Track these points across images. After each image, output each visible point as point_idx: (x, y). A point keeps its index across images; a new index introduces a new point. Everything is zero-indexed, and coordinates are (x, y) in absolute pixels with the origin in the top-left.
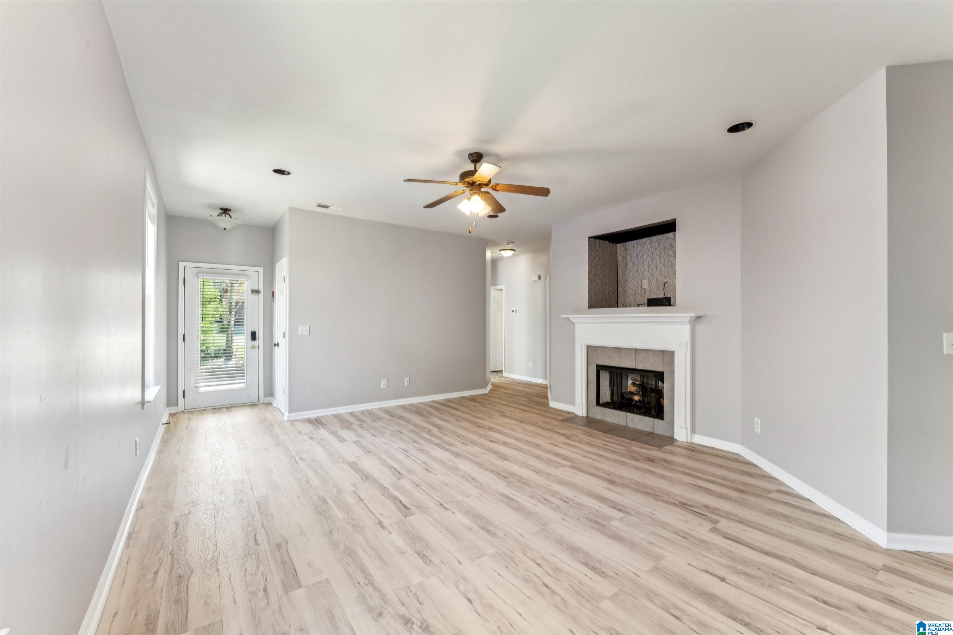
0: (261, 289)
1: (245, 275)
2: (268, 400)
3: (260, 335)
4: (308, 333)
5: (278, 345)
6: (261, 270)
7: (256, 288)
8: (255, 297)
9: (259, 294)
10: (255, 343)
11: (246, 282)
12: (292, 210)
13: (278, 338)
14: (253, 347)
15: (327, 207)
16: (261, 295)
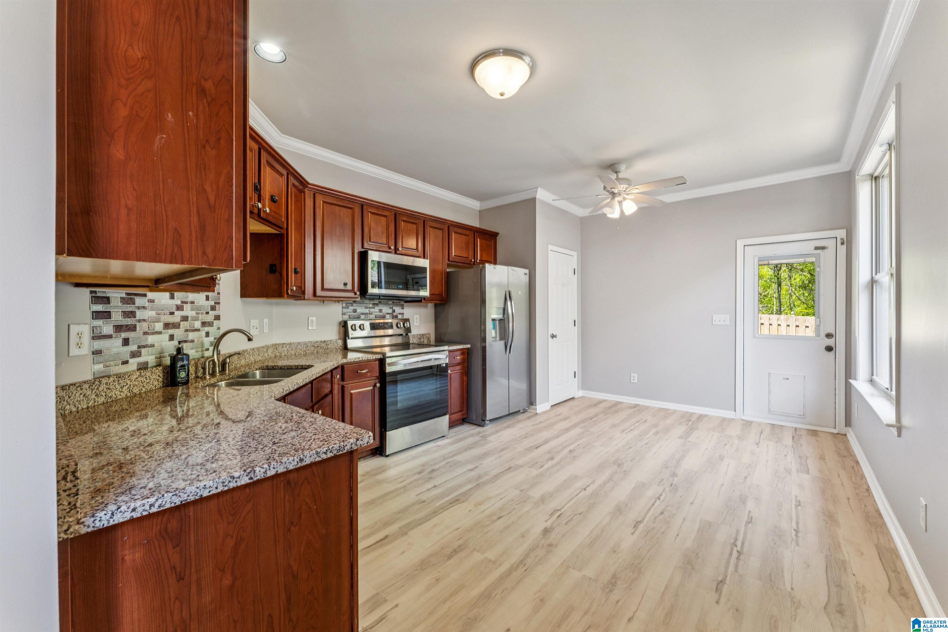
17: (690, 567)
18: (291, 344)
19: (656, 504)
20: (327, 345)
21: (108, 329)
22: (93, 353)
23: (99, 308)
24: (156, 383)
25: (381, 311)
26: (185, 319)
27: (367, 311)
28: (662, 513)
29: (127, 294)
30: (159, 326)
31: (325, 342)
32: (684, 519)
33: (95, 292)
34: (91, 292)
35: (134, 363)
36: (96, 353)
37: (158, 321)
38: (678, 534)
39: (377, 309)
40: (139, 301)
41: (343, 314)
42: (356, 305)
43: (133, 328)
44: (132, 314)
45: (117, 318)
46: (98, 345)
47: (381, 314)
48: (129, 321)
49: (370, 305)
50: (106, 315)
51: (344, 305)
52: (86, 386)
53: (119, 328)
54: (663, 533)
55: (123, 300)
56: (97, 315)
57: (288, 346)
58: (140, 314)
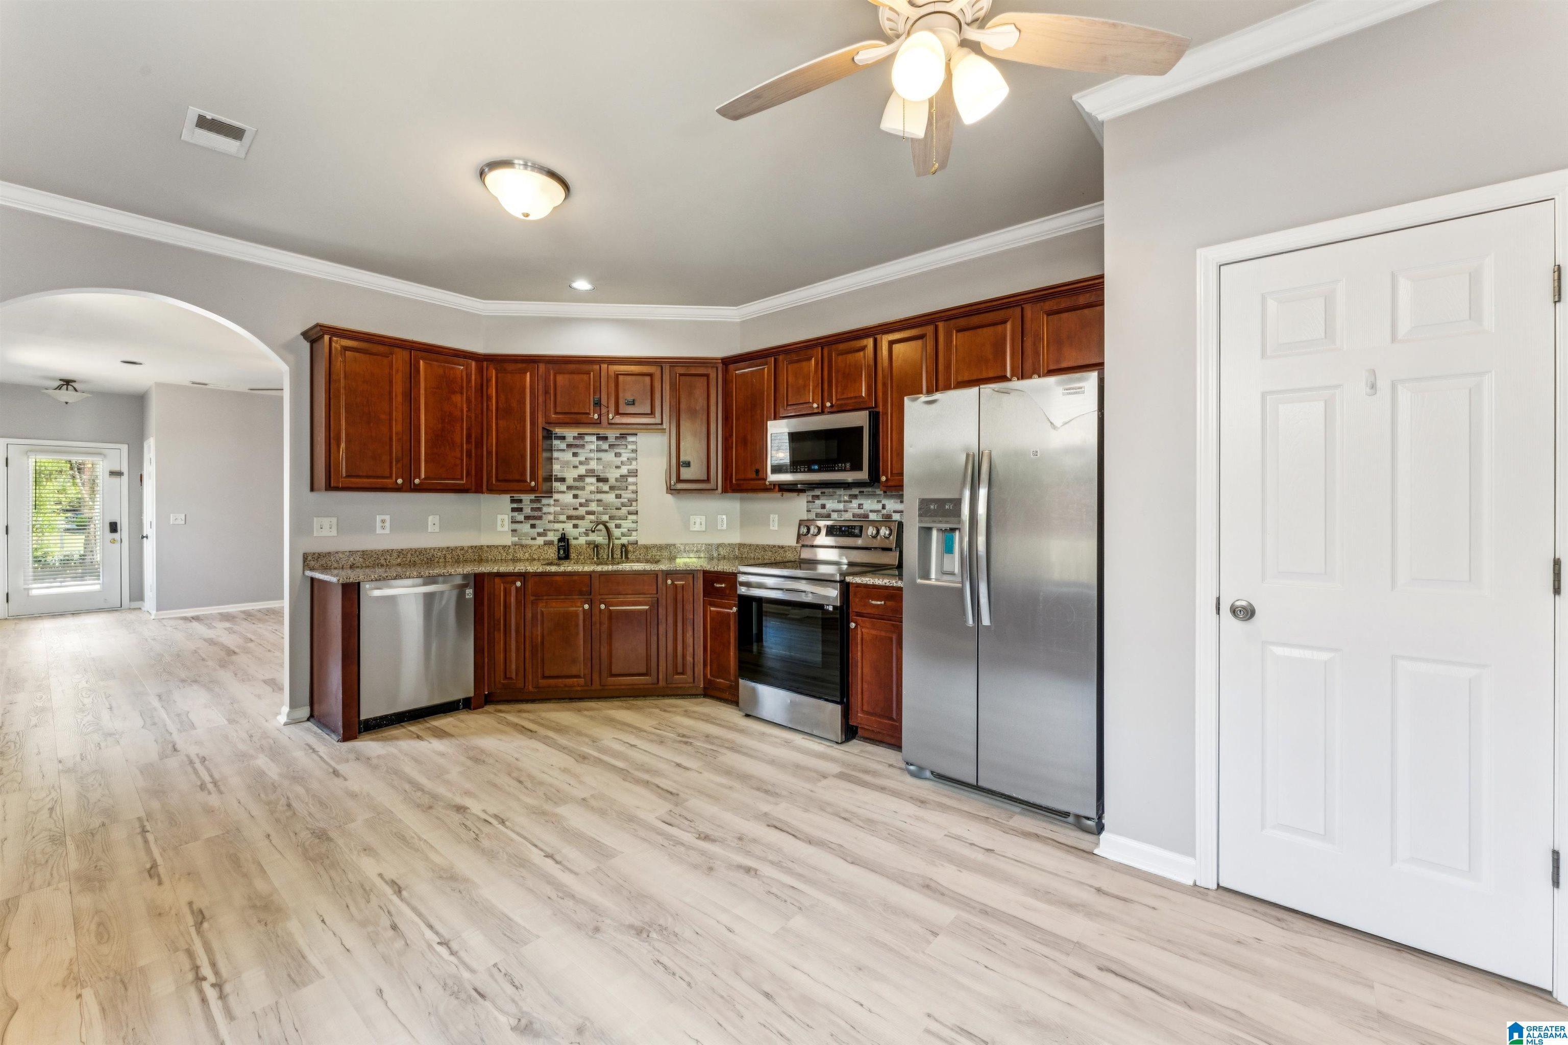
0: (125, 469)
1: (100, 454)
2: (135, 604)
3: (124, 526)
4: (183, 522)
5: (147, 537)
6: (125, 448)
7: (117, 469)
8: (116, 480)
9: (122, 477)
10: (116, 536)
11: (101, 462)
12: (159, 385)
13: (147, 530)
14: (113, 541)
15: (206, 385)
16: (125, 478)
17: (258, 904)
18: (751, 545)
19: (429, 934)
20: (785, 551)
21: (520, 517)
22: (512, 531)
23: (515, 505)
24: (553, 555)
25: (860, 506)
26: (589, 513)
27: (841, 506)
28: (394, 927)
29: (535, 497)
30: (563, 518)
31: (783, 547)
32: (348, 950)
33: (513, 497)
34: (511, 497)
35: (540, 541)
36: (514, 531)
37: (563, 514)
38: (325, 923)
39: (855, 503)
40: (545, 501)
41: (809, 511)
42: (825, 498)
43: (540, 518)
44: (540, 509)
45: (527, 511)
46: (516, 526)
47: (861, 511)
48: (536, 514)
49: (845, 498)
50: (520, 510)
51: (810, 499)
52: (501, 548)
53: (527, 518)
54: (347, 906)
55: (532, 501)
56: (513, 510)
57: (748, 547)
58: (545, 509)
